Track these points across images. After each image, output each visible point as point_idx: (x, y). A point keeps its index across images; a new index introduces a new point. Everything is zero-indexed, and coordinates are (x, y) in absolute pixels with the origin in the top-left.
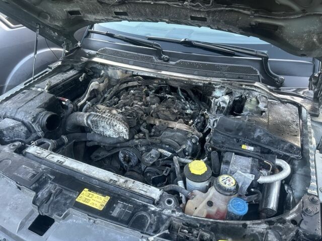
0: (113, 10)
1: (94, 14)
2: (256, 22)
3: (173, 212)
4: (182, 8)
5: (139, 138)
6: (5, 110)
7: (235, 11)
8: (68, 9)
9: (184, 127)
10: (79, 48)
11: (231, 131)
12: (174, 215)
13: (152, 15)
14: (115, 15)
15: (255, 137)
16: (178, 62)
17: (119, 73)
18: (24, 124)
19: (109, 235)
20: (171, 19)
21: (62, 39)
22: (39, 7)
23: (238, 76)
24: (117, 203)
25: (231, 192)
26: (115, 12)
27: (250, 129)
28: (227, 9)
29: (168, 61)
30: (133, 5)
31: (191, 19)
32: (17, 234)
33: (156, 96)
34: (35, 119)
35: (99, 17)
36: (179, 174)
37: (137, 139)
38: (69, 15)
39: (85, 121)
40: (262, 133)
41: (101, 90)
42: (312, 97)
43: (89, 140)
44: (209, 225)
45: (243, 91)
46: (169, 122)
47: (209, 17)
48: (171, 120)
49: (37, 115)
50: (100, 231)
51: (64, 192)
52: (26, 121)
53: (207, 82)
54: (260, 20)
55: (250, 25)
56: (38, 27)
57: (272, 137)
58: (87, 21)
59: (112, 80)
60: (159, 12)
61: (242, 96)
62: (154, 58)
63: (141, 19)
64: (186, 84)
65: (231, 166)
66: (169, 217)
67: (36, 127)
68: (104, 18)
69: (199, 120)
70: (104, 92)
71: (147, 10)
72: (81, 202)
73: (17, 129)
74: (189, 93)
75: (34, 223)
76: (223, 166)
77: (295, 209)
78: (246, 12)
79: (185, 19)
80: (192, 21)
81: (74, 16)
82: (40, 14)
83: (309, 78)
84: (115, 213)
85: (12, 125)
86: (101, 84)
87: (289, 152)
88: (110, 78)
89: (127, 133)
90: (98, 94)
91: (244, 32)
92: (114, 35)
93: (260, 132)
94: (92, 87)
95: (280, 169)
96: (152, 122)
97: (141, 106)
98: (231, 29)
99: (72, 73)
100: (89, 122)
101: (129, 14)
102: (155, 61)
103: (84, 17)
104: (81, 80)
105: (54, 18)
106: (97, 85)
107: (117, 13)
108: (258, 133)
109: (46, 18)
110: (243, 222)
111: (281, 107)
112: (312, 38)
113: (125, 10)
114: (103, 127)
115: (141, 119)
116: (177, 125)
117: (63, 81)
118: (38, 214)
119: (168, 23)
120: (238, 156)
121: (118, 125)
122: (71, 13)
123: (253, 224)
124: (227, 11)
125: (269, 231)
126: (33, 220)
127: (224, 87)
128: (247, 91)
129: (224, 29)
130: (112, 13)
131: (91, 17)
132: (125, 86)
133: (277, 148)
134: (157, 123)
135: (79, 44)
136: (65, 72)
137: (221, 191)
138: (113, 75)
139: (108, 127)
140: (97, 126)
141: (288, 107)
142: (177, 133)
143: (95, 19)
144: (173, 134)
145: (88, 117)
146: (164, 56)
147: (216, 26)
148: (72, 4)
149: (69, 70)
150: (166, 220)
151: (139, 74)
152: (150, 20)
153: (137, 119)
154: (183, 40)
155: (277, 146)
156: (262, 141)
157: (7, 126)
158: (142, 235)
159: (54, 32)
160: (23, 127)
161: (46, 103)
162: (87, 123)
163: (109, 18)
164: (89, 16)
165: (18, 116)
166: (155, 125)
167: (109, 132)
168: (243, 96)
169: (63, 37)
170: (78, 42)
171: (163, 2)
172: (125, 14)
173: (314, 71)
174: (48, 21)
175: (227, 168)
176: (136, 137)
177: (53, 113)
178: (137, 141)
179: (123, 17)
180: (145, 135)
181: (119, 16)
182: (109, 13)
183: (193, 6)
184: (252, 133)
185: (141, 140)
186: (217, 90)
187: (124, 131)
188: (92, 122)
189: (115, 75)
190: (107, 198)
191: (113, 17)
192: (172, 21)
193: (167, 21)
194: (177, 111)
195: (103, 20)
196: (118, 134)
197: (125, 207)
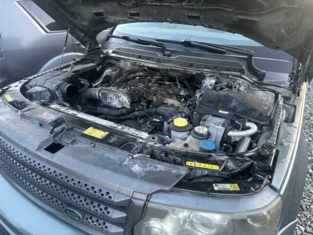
0: (128, 11)
1: (114, 15)
2: (237, 19)
3: (155, 144)
4: (181, 8)
5: (139, 110)
6: (36, 81)
7: (221, 10)
8: (95, 11)
9: (176, 103)
10: (99, 48)
11: (212, 102)
12: (156, 145)
13: (158, 15)
14: (129, 16)
15: (232, 107)
16: (178, 57)
17: (129, 64)
18: (49, 90)
19: (105, 154)
20: (173, 19)
21: (87, 39)
22: (72, 9)
23: (226, 69)
24: (114, 136)
25: (203, 136)
26: (130, 13)
27: (227, 100)
28: (214, 7)
29: (170, 56)
30: (144, 7)
31: (188, 18)
32: (35, 152)
33: (157, 83)
34: (58, 87)
35: (118, 18)
36: (166, 131)
37: (137, 111)
38: (95, 16)
39: (97, 93)
40: (237, 103)
41: (113, 77)
42: (288, 86)
43: (99, 112)
44: (181, 153)
45: (229, 80)
46: (164, 98)
47: (201, 15)
48: (166, 97)
49: (61, 84)
50: (98, 152)
51: (75, 129)
52: (51, 88)
53: (200, 72)
54: (240, 17)
55: (233, 21)
56: (70, 26)
57: (245, 107)
58: (108, 22)
59: (123, 71)
60: (164, 13)
61: (228, 84)
62: (158, 54)
63: (150, 20)
64: (183, 73)
65: (207, 122)
66: (152, 146)
67: (58, 93)
68: (121, 19)
69: (191, 103)
70: (115, 79)
71: (155, 11)
72: (87, 133)
73: (43, 93)
74: (186, 84)
75: (48, 147)
76: (201, 122)
77: (253, 150)
78: (229, 10)
79: (184, 18)
80: (189, 20)
81: (98, 17)
82: (73, 14)
83: (289, 74)
84: (111, 141)
85: (40, 90)
86: (114, 72)
87: (260, 120)
88: (121, 69)
89: (129, 103)
90: (110, 80)
91: (229, 29)
92: (129, 37)
93: (235, 102)
94: (106, 73)
95: (249, 128)
96: (150, 98)
97: (144, 87)
98: (219, 26)
99: (91, 65)
100: (100, 95)
101: (140, 15)
102: (159, 56)
103: (106, 18)
104: (98, 70)
105: (83, 19)
106: (110, 72)
107: (132, 14)
108: (233, 104)
109: (76, 18)
110: (209, 154)
111: (260, 92)
112: (281, 30)
113: (138, 12)
114: (111, 98)
115: (142, 97)
116: (170, 101)
117: (84, 69)
118: (52, 142)
119: (171, 23)
120: (214, 117)
121: (122, 96)
122: (97, 14)
123: (217, 155)
124: (214, 9)
125: (229, 160)
126: (48, 145)
127: (214, 76)
128: (232, 80)
129: (214, 27)
130: (127, 14)
131: (111, 19)
132: (132, 75)
133: (250, 117)
134: (155, 99)
135: (100, 45)
136: (86, 64)
137: (195, 136)
138: (124, 66)
139: (114, 98)
140: (106, 98)
141: (267, 93)
142: (170, 108)
143: (115, 20)
144: (166, 108)
145: (100, 91)
146: (166, 52)
147: (208, 24)
148: (98, 7)
149: (89, 63)
150: (149, 147)
151: (145, 65)
152: (156, 20)
153: (139, 96)
154: (184, 40)
155: (250, 114)
156: (237, 110)
157: (37, 90)
158: (129, 154)
159: (81, 33)
160: (48, 93)
161: (68, 78)
162: (99, 95)
163: (125, 19)
164: (110, 17)
165: (45, 85)
166: (153, 101)
167: (115, 103)
168: (230, 85)
169: (87, 38)
170: (99, 44)
171: (167, 4)
172: (137, 15)
173: (293, 69)
174: (77, 21)
175: (204, 123)
176: (136, 109)
177: (72, 84)
178: (137, 113)
179: (136, 17)
180: (143, 108)
181: (133, 17)
182: (125, 14)
183: (189, 6)
184: (229, 104)
185: (140, 112)
186: (208, 78)
187: (127, 101)
188: (102, 94)
189: (125, 66)
190: (107, 133)
191: (128, 18)
192: (174, 20)
193: (170, 20)
194: (172, 92)
195: (120, 21)
196: (122, 104)
197: (119, 138)
